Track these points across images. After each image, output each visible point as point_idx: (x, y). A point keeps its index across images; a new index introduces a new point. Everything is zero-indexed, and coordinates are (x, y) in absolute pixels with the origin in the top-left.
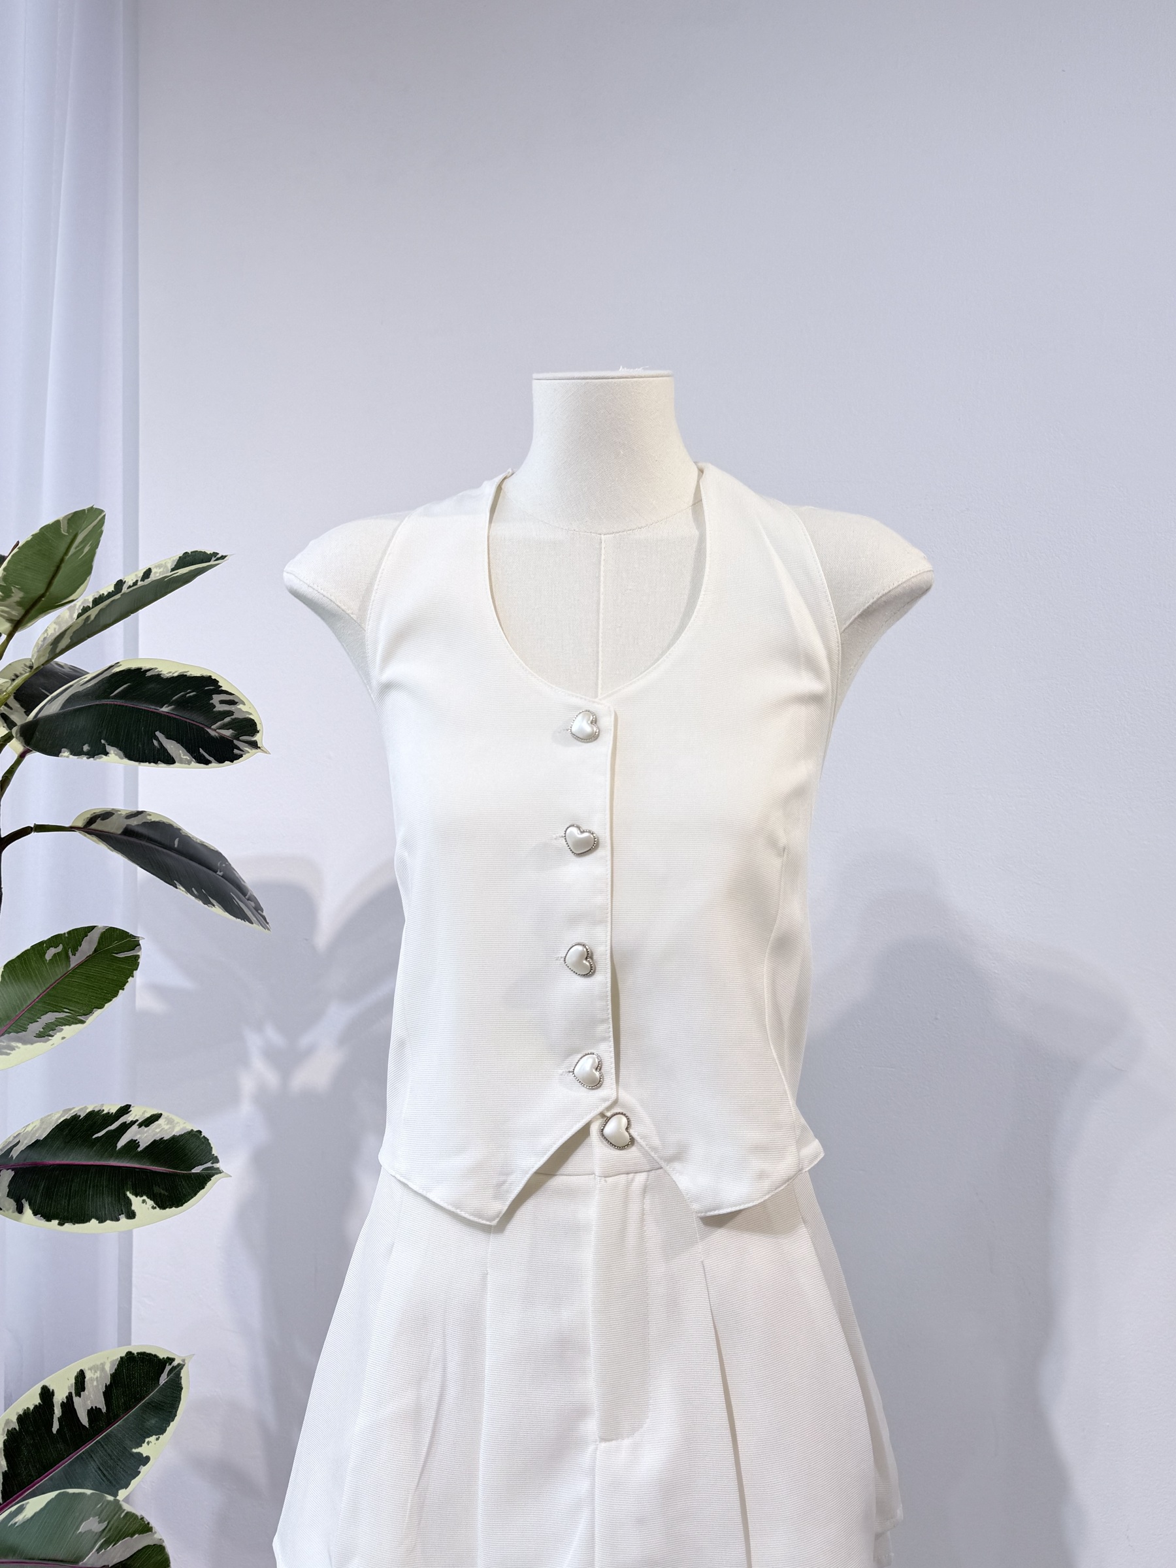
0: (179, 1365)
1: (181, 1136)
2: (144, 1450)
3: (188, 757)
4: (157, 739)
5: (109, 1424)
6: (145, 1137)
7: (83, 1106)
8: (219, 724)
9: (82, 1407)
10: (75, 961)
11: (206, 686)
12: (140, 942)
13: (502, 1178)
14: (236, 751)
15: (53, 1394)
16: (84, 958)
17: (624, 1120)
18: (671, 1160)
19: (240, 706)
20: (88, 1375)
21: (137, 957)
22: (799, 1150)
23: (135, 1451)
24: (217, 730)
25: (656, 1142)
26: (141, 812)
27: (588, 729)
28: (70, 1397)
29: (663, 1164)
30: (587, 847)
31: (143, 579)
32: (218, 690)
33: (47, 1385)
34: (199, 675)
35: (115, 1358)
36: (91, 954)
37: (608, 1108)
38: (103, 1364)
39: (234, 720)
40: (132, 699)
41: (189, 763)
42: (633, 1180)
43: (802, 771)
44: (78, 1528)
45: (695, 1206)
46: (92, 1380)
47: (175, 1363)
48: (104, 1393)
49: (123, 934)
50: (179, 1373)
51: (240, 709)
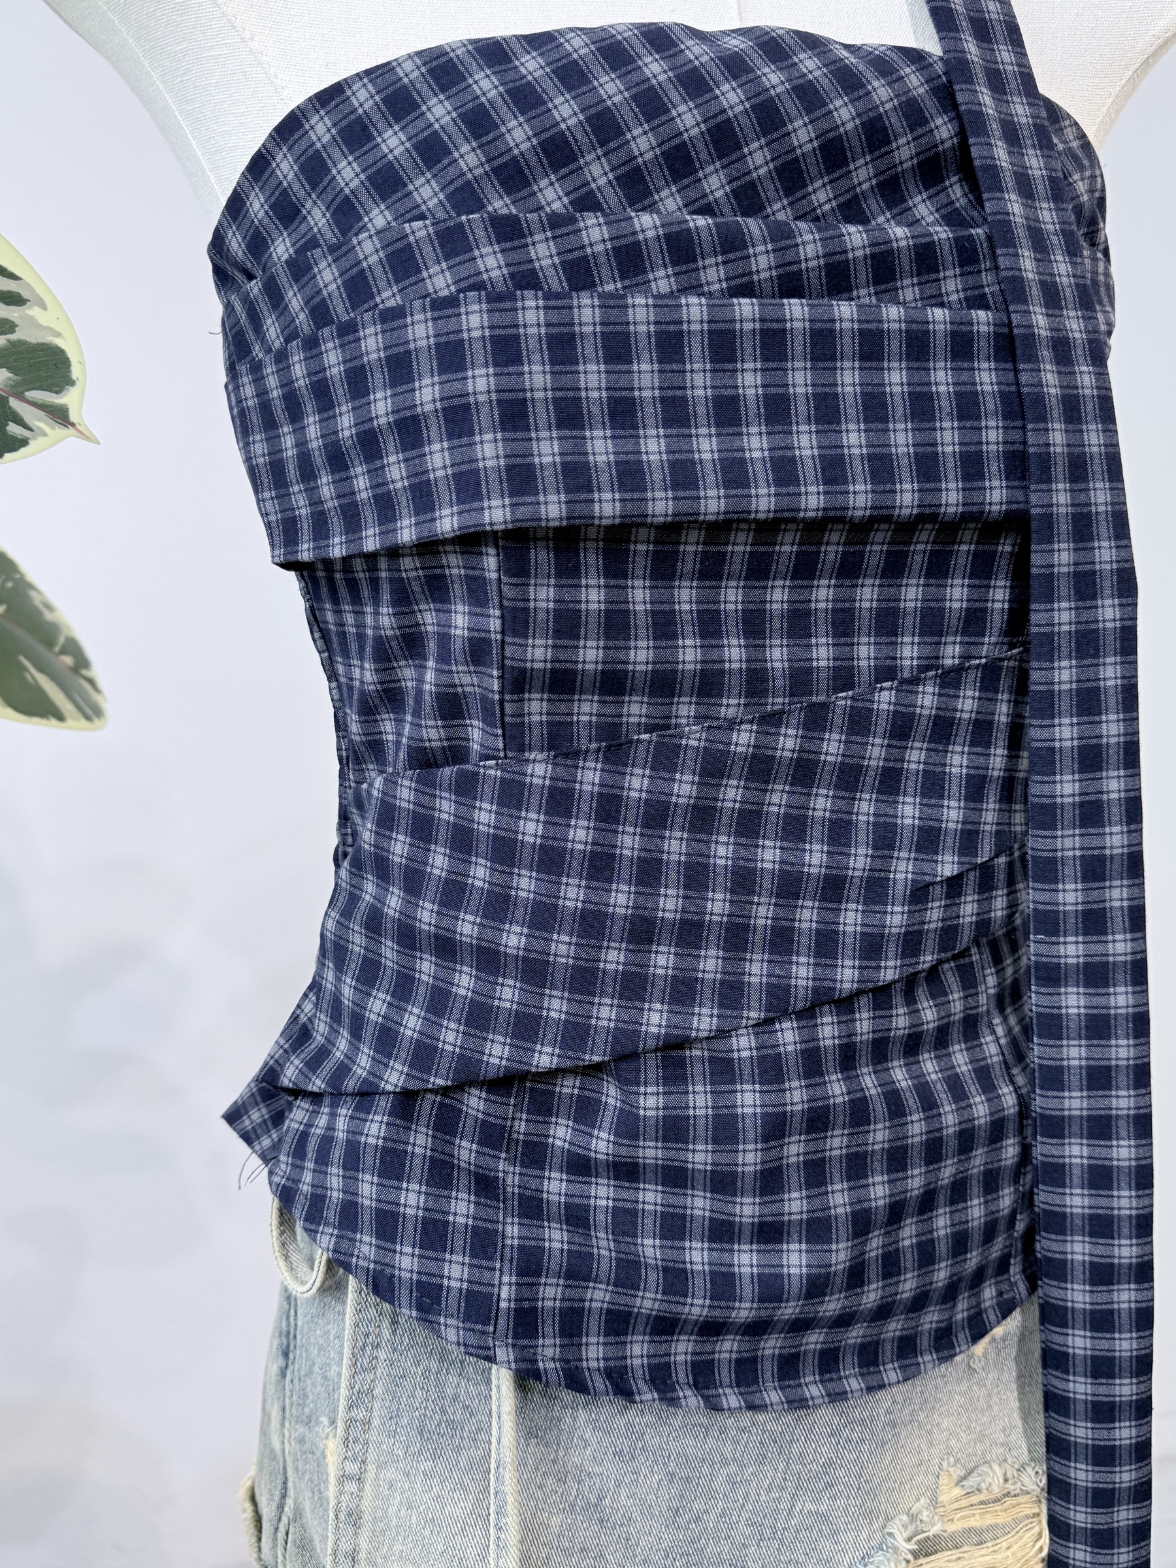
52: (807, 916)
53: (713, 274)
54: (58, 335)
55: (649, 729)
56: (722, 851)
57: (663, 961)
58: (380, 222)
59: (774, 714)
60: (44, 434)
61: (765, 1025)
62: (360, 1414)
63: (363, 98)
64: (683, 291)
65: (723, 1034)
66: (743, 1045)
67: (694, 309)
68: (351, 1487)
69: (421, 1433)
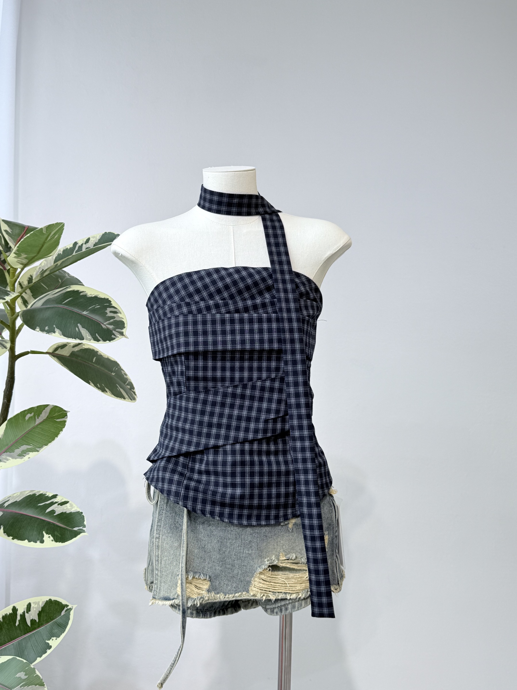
1: (74, 513)
2: (50, 642)
3: (90, 337)
4: (78, 328)
5: (39, 627)
6: (59, 510)
8: (108, 322)
9: (28, 618)
10: (38, 421)
11: (105, 303)
12: (68, 414)
14: (113, 336)
15: (17, 610)
16: (42, 420)
20: (32, 605)
21: (65, 421)
23: (47, 642)
24: (108, 326)
28: (24, 613)
31: (85, 244)
32: (110, 305)
33: (15, 606)
34: (103, 297)
35: (44, 600)
36: (45, 418)
38: (39, 602)
39: (114, 321)
40: (72, 306)
46: (34, 607)
47: (68, 608)
48: (38, 614)
49: (61, 409)
50: (70, 611)
51: (118, 316)
52: (243, 424)
53: (223, 310)
54: (123, 319)
55: (213, 388)
56: (227, 411)
57: (214, 431)
58: (169, 303)
59: (236, 385)
60: (118, 337)
61: (233, 444)
62: (159, 524)
63: (168, 283)
64: (217, 313)
65: (224, 445)
66: (228, 448)
67: (218, 316)
68: (157, 540)
69: (170, 528)
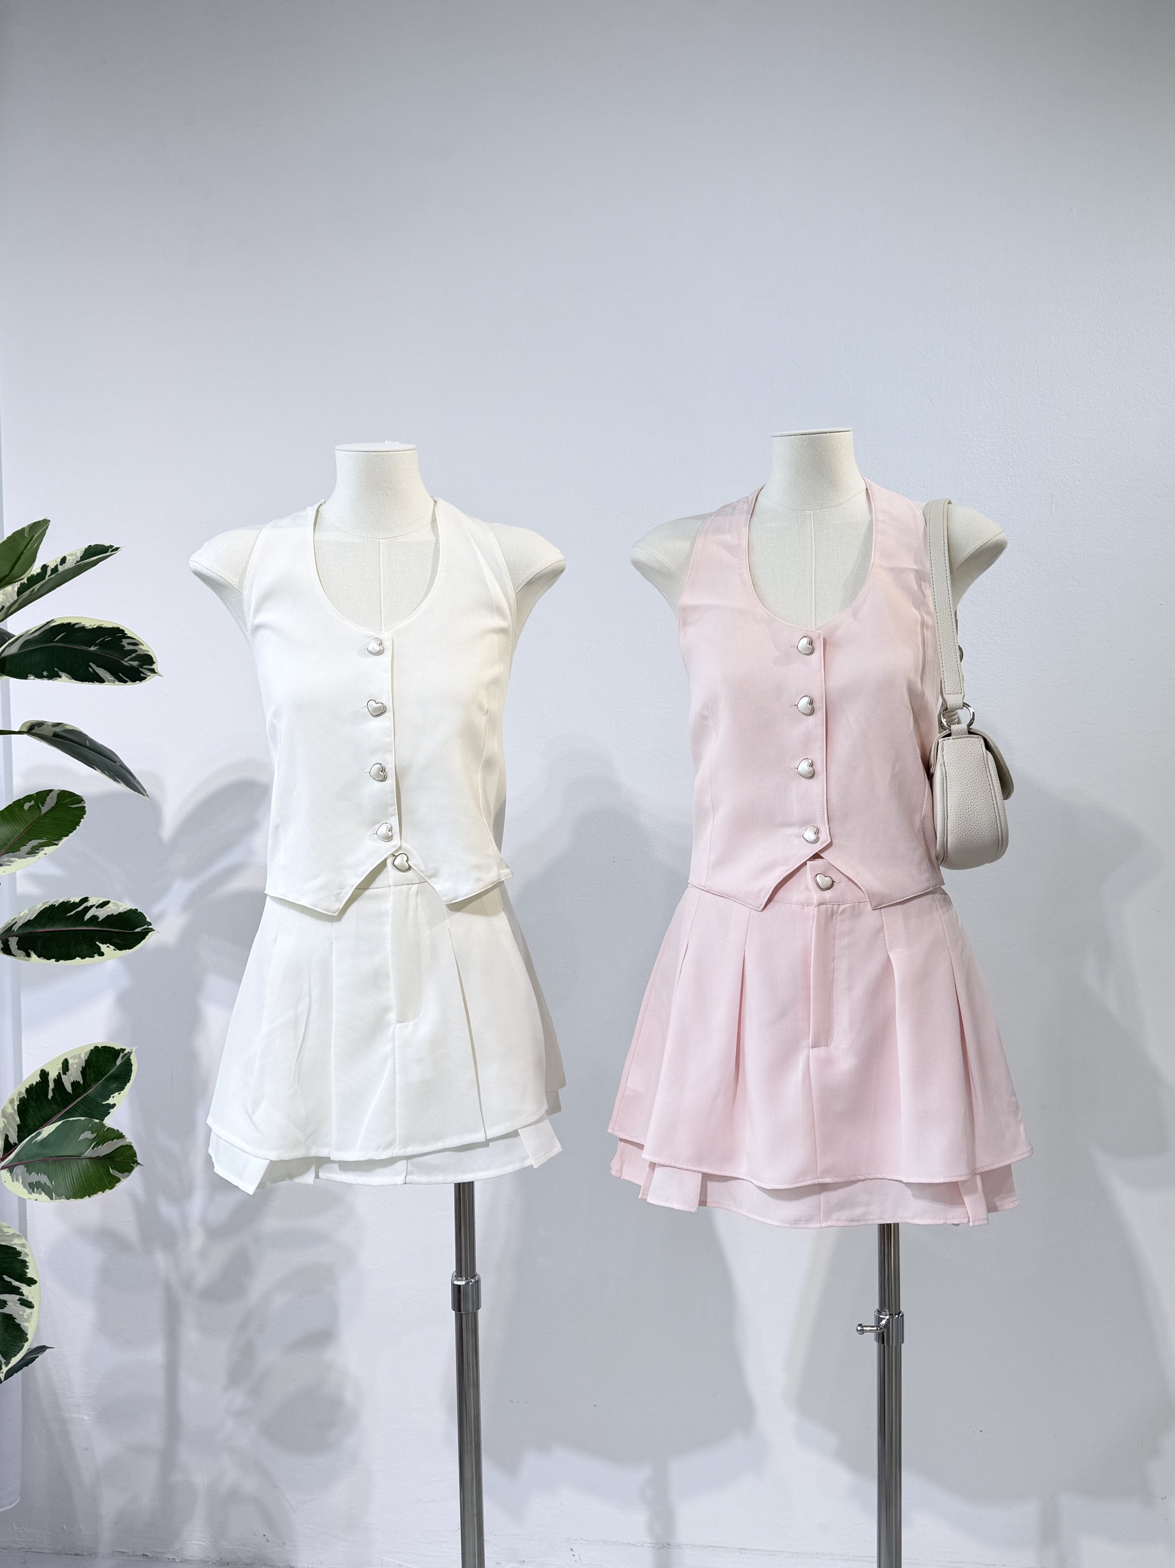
0: (128, 1052)
1: (124, 912)
2: (111, 1101)
3: (112, 678)
4: (91, 667)
5: (85, 1091)
6: (102, 914)
7: (57, 899)
8: (129, 657)
9: (67, 1082)
10: (44, 809)
11: (117, 634)
12: (83, 799)
13: (340, 891)
14: (142, 675)
15: (48, 1074)
16: (50, 808)
17: (405, 857)
18: (430, 877)
19: (141, 647)
20: (70, 1061)
21: (84, 807)
22: (499, 870)
23: (104, 1103)
24: (131, 663)
25: (423, 867)
26: (61, 724)
27: (378, 648)
28: (59, 1076)
29: (427, 880)
30: (380, 712)
31: (61, 564)
32: (125, 636)
33: (44, 1068)
34: (111, 627)
35: (87, 1050)
36: (54, 805)
37: (396, 851)
38: (80, 1055)
39: (137, 655)
40: (69, 643)
41: (114, 682)
42: (411, 888)
43: (496, 670)
44: (79, 1137)
45: (445, 899)
46: (73, 1064)
47: (126, 1052)
48: (81, 1072)
49: (72, 795)
50: (129, 1057)
51: (141, 648)
